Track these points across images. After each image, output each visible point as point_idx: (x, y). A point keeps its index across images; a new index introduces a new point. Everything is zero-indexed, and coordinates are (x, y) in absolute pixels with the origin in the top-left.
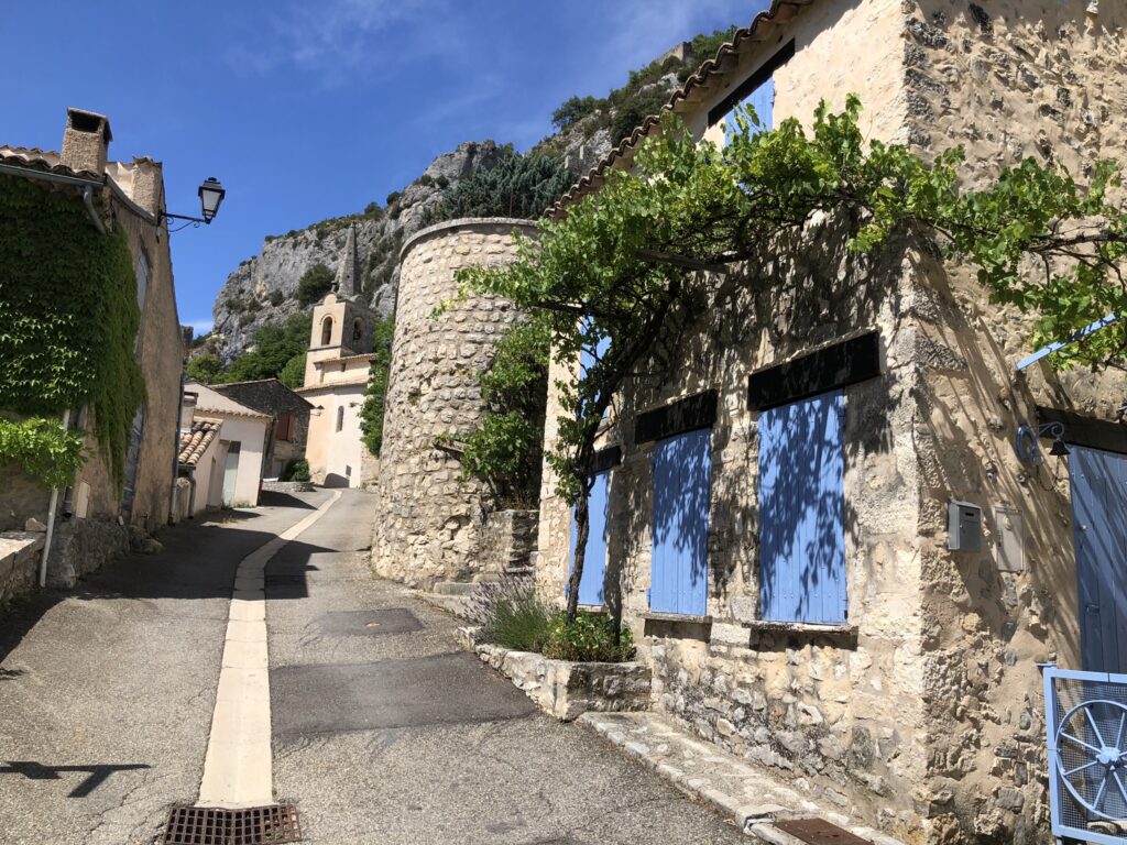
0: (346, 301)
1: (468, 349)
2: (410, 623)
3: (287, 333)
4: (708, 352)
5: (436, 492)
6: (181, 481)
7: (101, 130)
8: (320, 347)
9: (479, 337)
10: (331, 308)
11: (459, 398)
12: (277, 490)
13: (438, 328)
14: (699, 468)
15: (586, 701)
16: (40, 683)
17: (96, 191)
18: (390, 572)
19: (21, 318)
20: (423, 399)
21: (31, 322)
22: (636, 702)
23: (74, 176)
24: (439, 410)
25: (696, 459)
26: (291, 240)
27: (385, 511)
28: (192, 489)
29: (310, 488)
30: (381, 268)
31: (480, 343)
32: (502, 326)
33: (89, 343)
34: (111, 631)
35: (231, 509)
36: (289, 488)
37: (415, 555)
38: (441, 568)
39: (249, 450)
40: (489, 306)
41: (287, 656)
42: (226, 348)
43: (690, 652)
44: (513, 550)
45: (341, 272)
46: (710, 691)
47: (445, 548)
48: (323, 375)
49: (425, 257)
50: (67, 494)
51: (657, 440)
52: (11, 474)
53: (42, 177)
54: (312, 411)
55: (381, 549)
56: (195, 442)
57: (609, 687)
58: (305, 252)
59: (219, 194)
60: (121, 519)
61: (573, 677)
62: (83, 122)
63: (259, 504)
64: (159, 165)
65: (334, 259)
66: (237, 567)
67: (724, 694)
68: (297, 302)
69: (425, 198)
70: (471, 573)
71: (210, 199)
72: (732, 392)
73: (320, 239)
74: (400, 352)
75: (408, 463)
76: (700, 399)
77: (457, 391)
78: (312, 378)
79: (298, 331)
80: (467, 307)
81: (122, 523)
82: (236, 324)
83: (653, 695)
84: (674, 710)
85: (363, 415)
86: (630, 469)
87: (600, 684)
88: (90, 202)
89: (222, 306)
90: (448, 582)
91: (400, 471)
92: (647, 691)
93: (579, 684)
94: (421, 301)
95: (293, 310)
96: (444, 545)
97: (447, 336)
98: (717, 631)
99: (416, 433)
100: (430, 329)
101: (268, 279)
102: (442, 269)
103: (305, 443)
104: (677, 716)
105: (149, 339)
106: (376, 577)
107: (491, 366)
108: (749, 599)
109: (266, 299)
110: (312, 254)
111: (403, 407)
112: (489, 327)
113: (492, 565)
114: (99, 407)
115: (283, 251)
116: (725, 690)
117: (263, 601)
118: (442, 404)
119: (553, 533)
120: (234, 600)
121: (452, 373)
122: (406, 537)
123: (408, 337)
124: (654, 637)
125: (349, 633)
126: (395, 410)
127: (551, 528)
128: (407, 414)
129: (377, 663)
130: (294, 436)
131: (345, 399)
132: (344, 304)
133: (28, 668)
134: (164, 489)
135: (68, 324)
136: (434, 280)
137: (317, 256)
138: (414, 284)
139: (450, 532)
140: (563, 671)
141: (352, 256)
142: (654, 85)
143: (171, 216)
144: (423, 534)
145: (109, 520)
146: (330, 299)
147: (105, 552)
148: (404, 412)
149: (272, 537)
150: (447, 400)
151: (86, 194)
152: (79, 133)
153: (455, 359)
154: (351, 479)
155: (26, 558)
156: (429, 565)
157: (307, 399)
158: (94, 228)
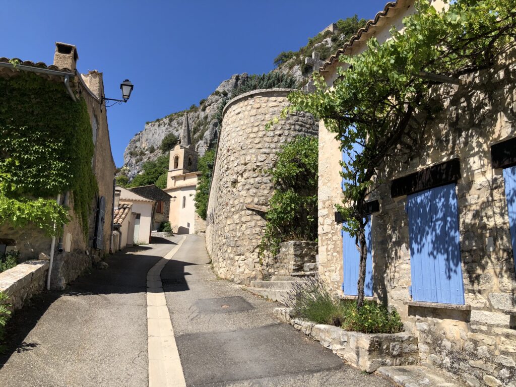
0: (185, 148)
1: (262, 157)
2: (245, 305)
3: (158, 165)
4: (447, 135)
5: (249, 233)
6: (115, 232)
7: (72, 52)
8: (173, 170)
9: (267, 151)
10: (178, 151)
11: (259, 183)
12: (157, 236)
13: (245, 147)
14: (446, 205)
15: (380, 359)
16: (46, 352)
17: (71, 78)
18: (226, 275)
19: (34, 146)
20: (239, 185)
21: (39, 148)
22: (411, 359)
23: (59, 71)
24: (248, 190)
25: (443, 200)
26: (157, 123)
27: (221, 244)
28: (120, 236)
29: (172, 234)
30: (198, 134)
31: (268, 154)
32: (279, 144)
33: (69, 159)
34: (85, 315)
35: (138, 245)
36: (162, 235)
37: (239, 267)
38: (254, 273)
39: (144, 216)
40: (272, 134)
41: (183, 328)
42: (130, 173)
43: (452, 328)
44: (295, 263)
45: (182, 135)
46: (474, 355)
47: (256, 262)
48: (175, 183)
49: (237, 112)
50: (60, 240)
51: (408, 195)
52: (31, 229)
53: (43, 72)
54: (171, 199)
55: (220, 264)
56: (120, 214)
57: (393, 350)
58: (164, 128)
59: (130, 87)
60: (87, 251)
61: (372, 345)
62: (63, 49)
63: (150, 243)
64: (101, 75)
65: (177, 131)
66: (147, 275)
67: (488, 358)
68: (161, 151)
69: (217, 101)
70: (270, 275)
71: (126, 90)
72: (474, 155)
73: (170, 122)
74: (225, 161)
75: (233, 218)
76: (445, 166)
77: (257, 179)
78: (170, 184)
79: (162, 163)
80: (261, 136)
81: (88, 254)
82: (134, 162)
83: (420, 355)
84: (441, 366)
85: (196, 200)
86: (387, 214)
87: (388, 348)
88: (68, 84)
89: (128, 154)
90: (258, 281)
91: (229, 222)
92: (416, 352)
93: (376, 349)
94: (236, 134)
95: (160, 155)
96: (255, 261)
97: (251, 151)
98: (474, 316)
99: (236, 202)
100: (241, 148)
101: (148, 141)
102: (246, 117)
103: (168, 214)
104: (444, 370)
105: (98, 160)
106: (219, 278)
107: (275, 165)
108: (506, 294)
109: (147, 150)
110: (167, 129)
111: (229, 189)
112: (273, 145)
113: (282, 271)
114: (75, 193)
115: (154, 128)
116: (488, 356)
117: (163, 293)
118: (250, 186)
119: (329, 253)
120: (148, 293)
121: (254, 170)
122: (234, 257)
123: (229, 154)
124: (418, 317)
125: (214, 311)
126: (224, 191)
127: (327, 250)
128: (231, 193)
129: (235, 331)
130: (164, 211)
131: (186, 193)
132: (183, 149)
133: (38, 342)
134: (107, 237)
135: (59, 148)
136: (242, 123)
137: (169, 130)
138: (232, 126)
139: (257, 254)
140: (365, 340)
141: (187, 127)
142: (320, 44)
143: (107, 99)
144: (243, 255)
145: (82, 253)
146: (177, 147)
147: (80, 269)
148: (229, 192)
149: (161, 258)
150: (252, 184)
151: (66, 79)
152: (62, 55)
153: (256, 162)
154: (190, 228)
155: (39, 275)
156: (247, 271)
157: (168, 193)
158: (70, 98)
